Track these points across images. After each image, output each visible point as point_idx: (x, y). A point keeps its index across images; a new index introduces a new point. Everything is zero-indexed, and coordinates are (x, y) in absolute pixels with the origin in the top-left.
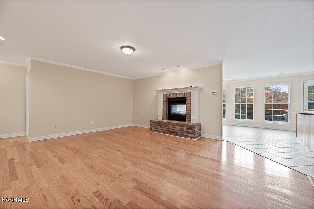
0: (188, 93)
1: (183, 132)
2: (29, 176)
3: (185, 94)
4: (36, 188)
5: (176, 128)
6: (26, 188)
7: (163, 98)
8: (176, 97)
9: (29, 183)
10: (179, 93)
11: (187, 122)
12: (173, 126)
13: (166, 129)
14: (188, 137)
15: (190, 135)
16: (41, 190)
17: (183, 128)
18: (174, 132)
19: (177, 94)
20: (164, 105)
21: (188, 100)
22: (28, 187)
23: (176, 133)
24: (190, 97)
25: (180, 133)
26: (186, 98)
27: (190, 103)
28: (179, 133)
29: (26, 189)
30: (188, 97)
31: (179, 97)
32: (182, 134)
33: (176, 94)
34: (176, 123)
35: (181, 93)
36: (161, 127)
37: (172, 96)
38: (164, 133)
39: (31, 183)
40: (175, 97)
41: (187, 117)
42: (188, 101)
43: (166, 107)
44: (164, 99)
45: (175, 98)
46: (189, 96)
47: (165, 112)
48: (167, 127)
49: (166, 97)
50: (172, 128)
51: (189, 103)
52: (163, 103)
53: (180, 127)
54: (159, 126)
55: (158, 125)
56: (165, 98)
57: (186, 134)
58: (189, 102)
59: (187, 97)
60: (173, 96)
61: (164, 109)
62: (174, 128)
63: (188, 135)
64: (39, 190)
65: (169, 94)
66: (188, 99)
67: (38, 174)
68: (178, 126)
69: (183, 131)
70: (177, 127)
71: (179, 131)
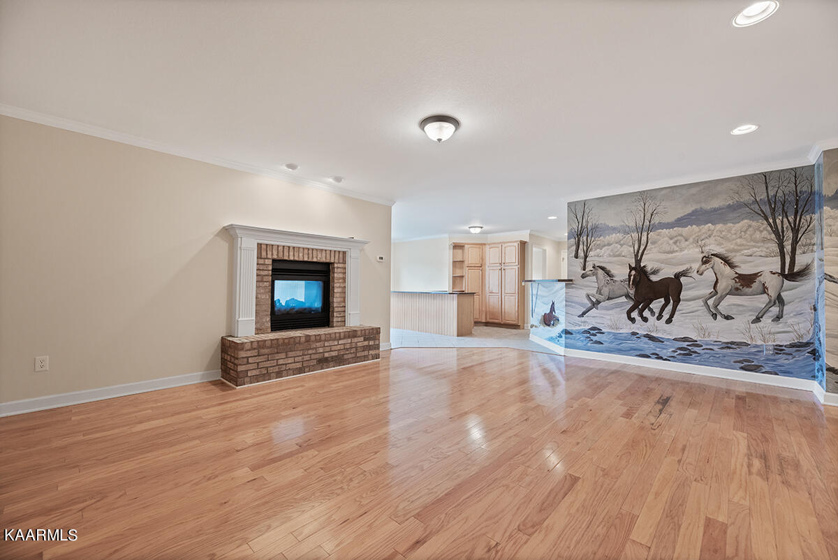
0: (339, 252)
1: (357, 350)
2: (677, 507)
3: (333, 255)
4: (684, 468)
5: (338, 344)
6: (700, 481)
7: (259, 257)
8: (306, 259)
9: (690, 488)
10: (317, 250)
11: (336, 326)
12: (331, 343)
13: (307, 358)
14: (365, 358)
15: (371, 352)
16: (679, 461)
17: (355, 340)
18: (332, 357)
19: (310, 252)
20: (261, 284)
21: (339, 270)
22: (695, 480)
23: (339, 360)
24: (344, 262)
25: (350, 356)
26: (333, 263)
27: (344, 279)
28: (346, 357)
29: (702, 480)
30: (339, 263)
31: (315, 260)
32: (353, 355)
33: (306, 251)
34: (340, 333)
35: (322, 250)
36: (290, 354)
37: (291, 253)
38: (301, 371)
39: (685, 484)
40: (301, 259)
41: (335, 314)
42: (337, 273)
43: (267, 290)
44: (261, 261)
45: (301, 261)
46: (341, 261)
47: (264, 308)
48: (310, 352)
49: (269, 256)
50: (328, 349)
51: (340, 278)
52: (257, 275)
53: (349, 341)
54: (283, 355)
55: (278, 353)
56: (267, 258)
57: (363, 354)
58: (341, 276)
59: (336, 261)
60: (296, 254)
61: (259, 296)
62: (333, 348)
63: (366, 353)
64: (681, 464)
65: (280, 248)
66: (338, 268)
67: (657, 494)
68: (345, 338)
69: (356, 348)
70: (341, 342)
71: (347, 349)
